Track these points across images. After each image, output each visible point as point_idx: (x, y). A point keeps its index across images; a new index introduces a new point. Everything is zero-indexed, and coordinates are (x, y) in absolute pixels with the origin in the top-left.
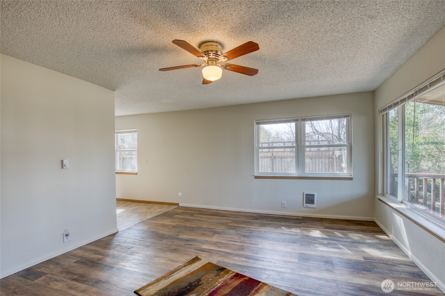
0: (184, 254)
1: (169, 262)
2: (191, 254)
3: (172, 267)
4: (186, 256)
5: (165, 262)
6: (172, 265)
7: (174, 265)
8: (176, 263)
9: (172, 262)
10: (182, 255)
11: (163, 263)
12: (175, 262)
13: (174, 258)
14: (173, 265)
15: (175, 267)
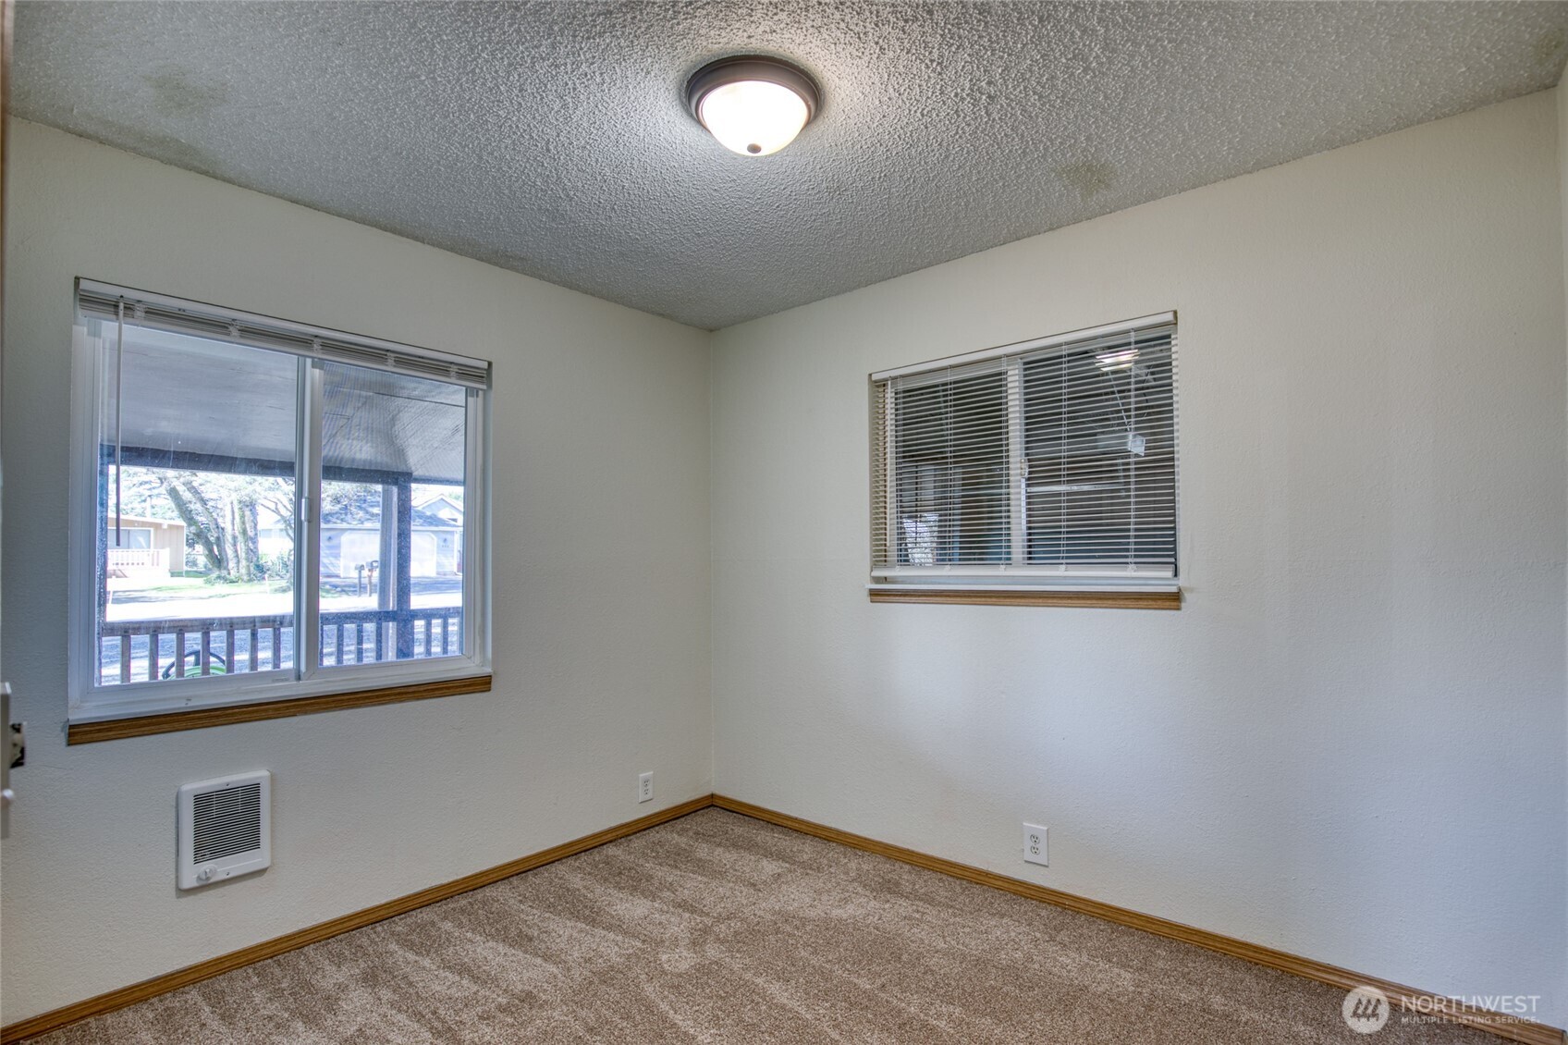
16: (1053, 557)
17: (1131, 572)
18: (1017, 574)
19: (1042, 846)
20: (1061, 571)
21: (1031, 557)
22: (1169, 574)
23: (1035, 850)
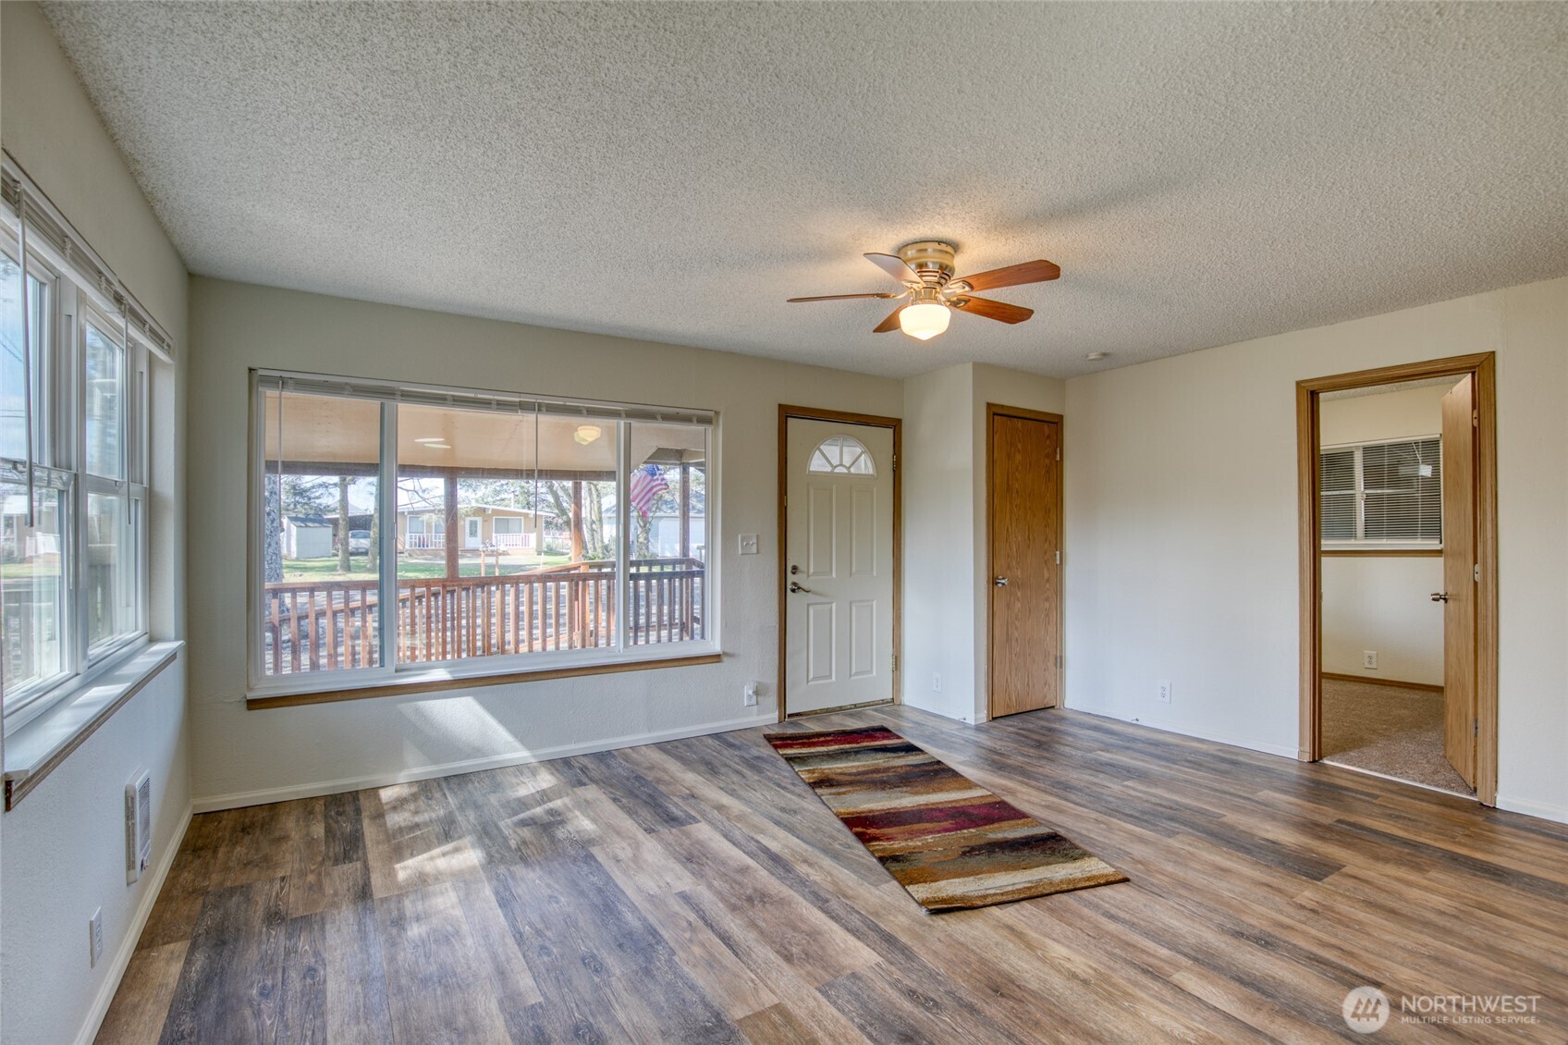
0: (968, 948)
1: (1032, 934)
2: (940, 940)
3: (1024, 912)
4: (962, 939)
5: (1048, 941)
6: (1023, 919)
7: (1016, 917)
8: (1010, 922)
9: (1021, 933)
10: (978, 951)
11: (1054, 940)
12: (1011, 929)
13: (1011, 945)
14: (1020, 920)
15: (1017, 910)
16: (1378, 535)
17: (1419, 541)
18: (1360, 543)
19: (1374, 660)
20: (1384, 541)
21: (1367, 535)
22: (1438, 542)
23: (1370, 663)
